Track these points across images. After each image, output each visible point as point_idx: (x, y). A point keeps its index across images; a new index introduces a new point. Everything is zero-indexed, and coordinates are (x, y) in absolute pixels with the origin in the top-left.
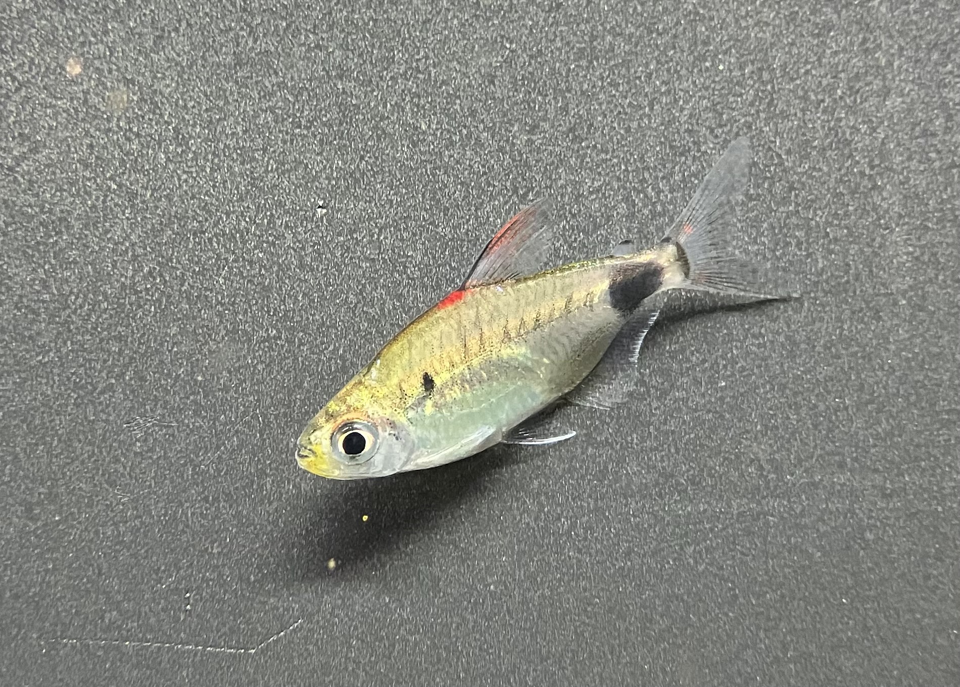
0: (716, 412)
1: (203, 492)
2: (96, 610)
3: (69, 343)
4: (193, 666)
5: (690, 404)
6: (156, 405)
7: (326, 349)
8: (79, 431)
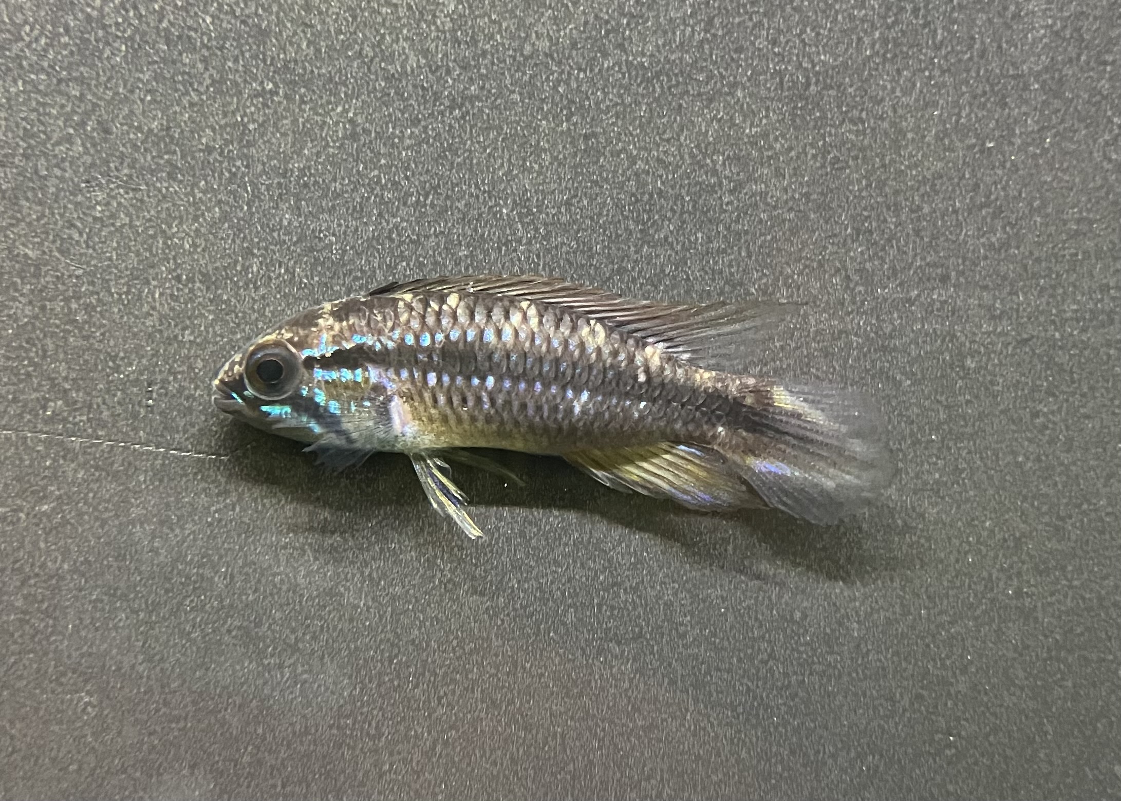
0: (800, 211)
1: (174, 270)
2: (38, 399)
3: (20, 83)
4: (152, 470)
5: (769, 200)
6: (122, 163)
7: (333, 110)
8: (28, 187)
